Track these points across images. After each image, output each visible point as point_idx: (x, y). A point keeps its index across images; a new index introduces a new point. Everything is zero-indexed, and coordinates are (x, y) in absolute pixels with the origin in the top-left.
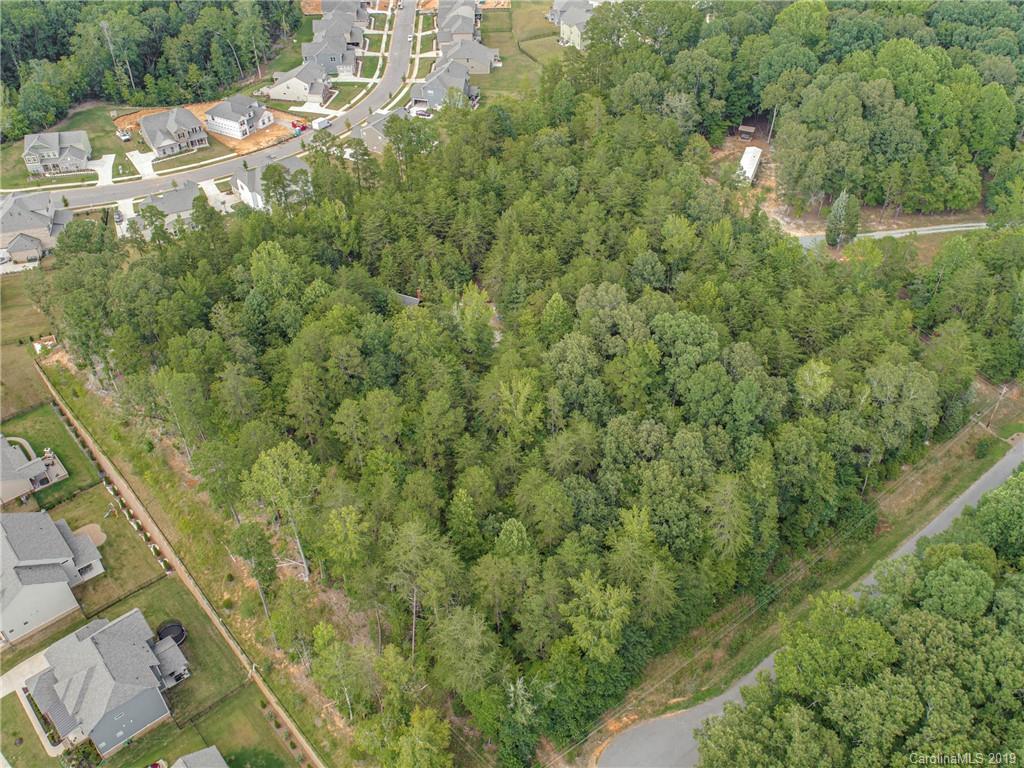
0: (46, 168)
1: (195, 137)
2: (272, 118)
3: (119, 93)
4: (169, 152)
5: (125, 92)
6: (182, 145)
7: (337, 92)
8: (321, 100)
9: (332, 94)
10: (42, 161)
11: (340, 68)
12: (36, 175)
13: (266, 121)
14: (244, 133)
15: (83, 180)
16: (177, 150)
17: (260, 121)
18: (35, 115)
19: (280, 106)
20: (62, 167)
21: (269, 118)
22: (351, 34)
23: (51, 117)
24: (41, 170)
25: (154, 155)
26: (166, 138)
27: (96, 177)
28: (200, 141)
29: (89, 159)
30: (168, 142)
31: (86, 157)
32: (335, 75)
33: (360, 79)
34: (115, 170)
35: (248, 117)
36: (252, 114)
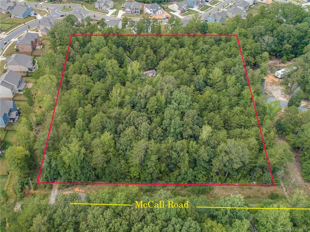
0: (99, 8)
1: (137, 11)
2: (162, 13)
4: (128, 13)
6: (133, 12)
7: (187, 12)
8: (180, 12)
9: (185, 11)
10: (99, 6)
11: (195, 6)
12: (96, 9)
13: (159, 13)
14: (151, 14)
15: (104, 13)
16: (131, 13)
17: (158, 12)
19: (168, 10)
20: (103, 9)
21: (161, 12)
24: (98, 8)
25: (124, 12)
26: (128, 8)
27: (108, 13)
28: (138, 12)
29: (110, 9)
30: (129, 10)
31: (109, 8)
32: (193, 8)
33: (198, 11)
34: (113, 13)
35: (154, 10)
36: (156, 10)
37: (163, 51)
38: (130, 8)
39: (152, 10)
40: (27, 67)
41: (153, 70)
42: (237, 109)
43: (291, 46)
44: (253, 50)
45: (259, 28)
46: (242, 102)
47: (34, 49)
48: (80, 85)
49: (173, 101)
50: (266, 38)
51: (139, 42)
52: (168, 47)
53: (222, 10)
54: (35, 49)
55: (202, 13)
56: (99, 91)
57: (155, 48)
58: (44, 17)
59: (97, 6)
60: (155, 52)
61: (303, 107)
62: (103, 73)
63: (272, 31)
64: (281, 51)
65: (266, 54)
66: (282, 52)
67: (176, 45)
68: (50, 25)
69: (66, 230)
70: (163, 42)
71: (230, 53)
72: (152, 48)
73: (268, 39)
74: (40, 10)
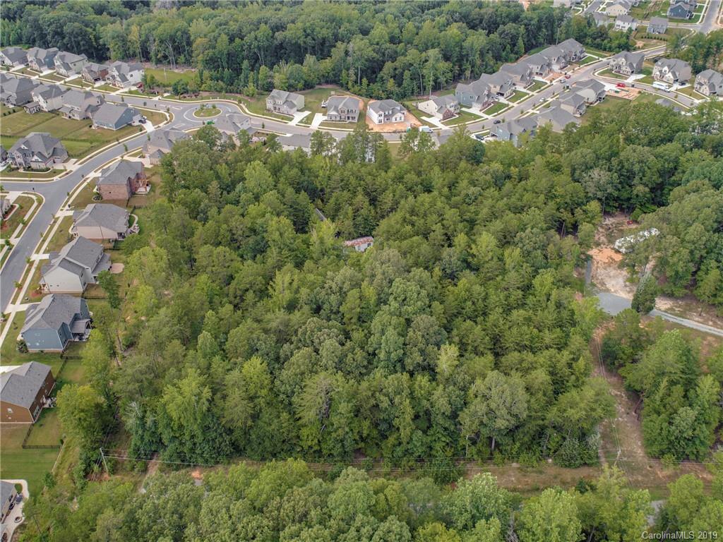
0: (275, 108)
1: (350, 115)
2: (403, 118)
3: (347, 84)
4: (334, 118)
5: (350, 84)
6: (343, 117)
7: (458, 116)
8: (442, 117)
9: (453, 115)
10: (274, 104)
11: (474, 104)
12: (269, 110)
13: (398, 119)
14: (380, 121)
15: (282, 119)
16: (338, 119)
17: (394, 117)
18: (292, 81)
19: (418, 114)
20: (282, 110)
21: (401, 117)
22: (502, 87)
23: (300, 85)
24: (272, 109)
25: (325, 118)
26: (334, 110)
27: (291, 120)
28: (353, 118)
29: (298, 111)
30: (334, 113)
31: (295, 109)
32: (469, 108)
33: (481, 114)
34: (303, 119)
35: (387, 113)
36: (390, 112)
37: (387, 199)
38: (336, 109)
39: (381, 113)
40: (114, 230)
41: (368, 238)
42: (518, 314)
43: (647, 190)
44: (568, 197)
45: (583, 152)
46: (531, 300)
47: (133, 193)
48: (214, 266)
49: (391, 298)
50: (595, 173)
51: (342, 181)
52: (398, 192)
53: (531, 111)
54: (135, 194)
55: (487, 119)
56: (251, 278)
57: (374, 193)
58: (159, 127)
59: (270, 105)
60: (373, 201)
61: (665, 312)
62: (262, 244)
63: (609, 160)
64: (629, 199)
65: (594, 206)
66: (632, 201)
67: (415, 188)
68: (168, 146)
69: (156, 538)
70: (390, 182)
71: (519, 203)
72: (367, 194)
73: (599, 175)
74: (152, 113)
